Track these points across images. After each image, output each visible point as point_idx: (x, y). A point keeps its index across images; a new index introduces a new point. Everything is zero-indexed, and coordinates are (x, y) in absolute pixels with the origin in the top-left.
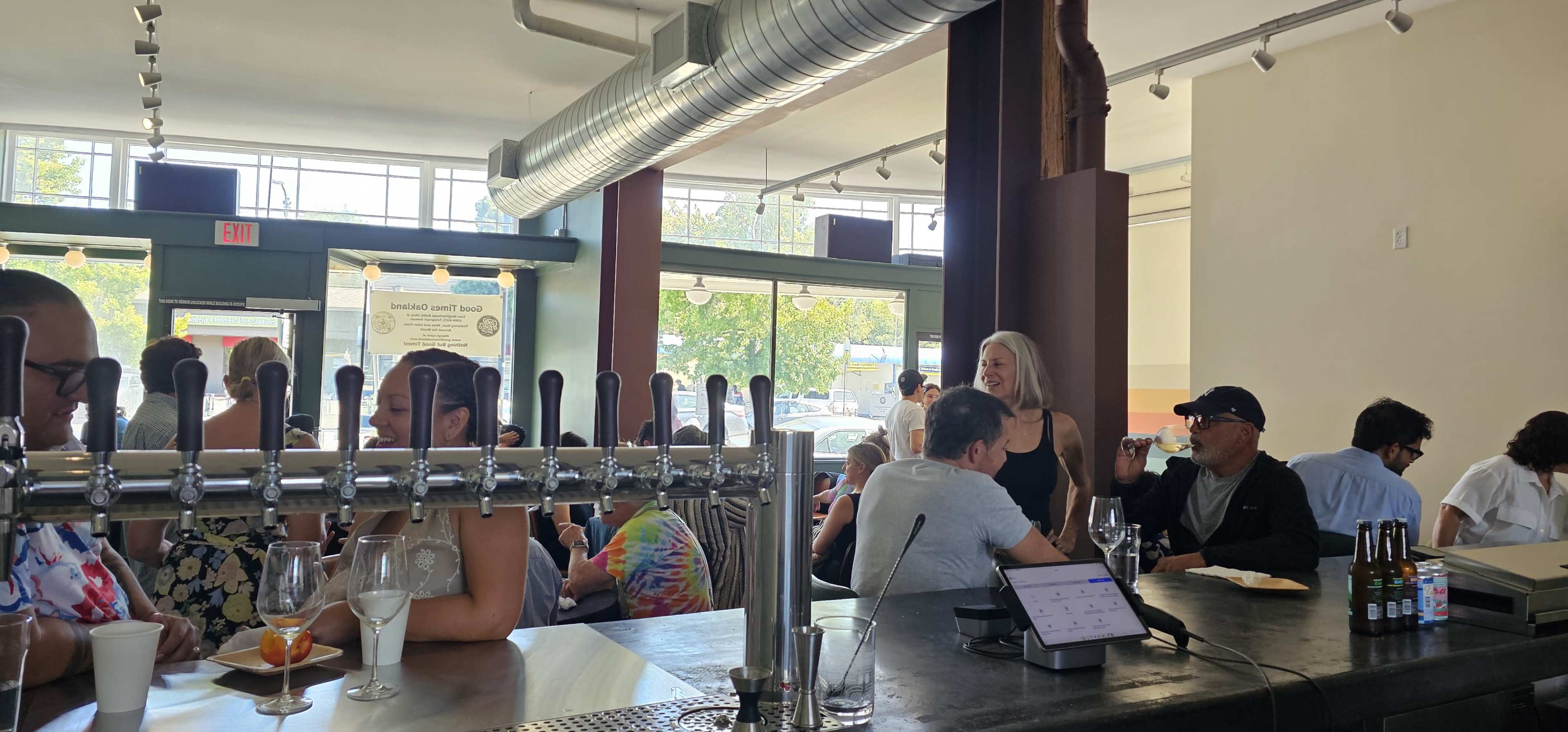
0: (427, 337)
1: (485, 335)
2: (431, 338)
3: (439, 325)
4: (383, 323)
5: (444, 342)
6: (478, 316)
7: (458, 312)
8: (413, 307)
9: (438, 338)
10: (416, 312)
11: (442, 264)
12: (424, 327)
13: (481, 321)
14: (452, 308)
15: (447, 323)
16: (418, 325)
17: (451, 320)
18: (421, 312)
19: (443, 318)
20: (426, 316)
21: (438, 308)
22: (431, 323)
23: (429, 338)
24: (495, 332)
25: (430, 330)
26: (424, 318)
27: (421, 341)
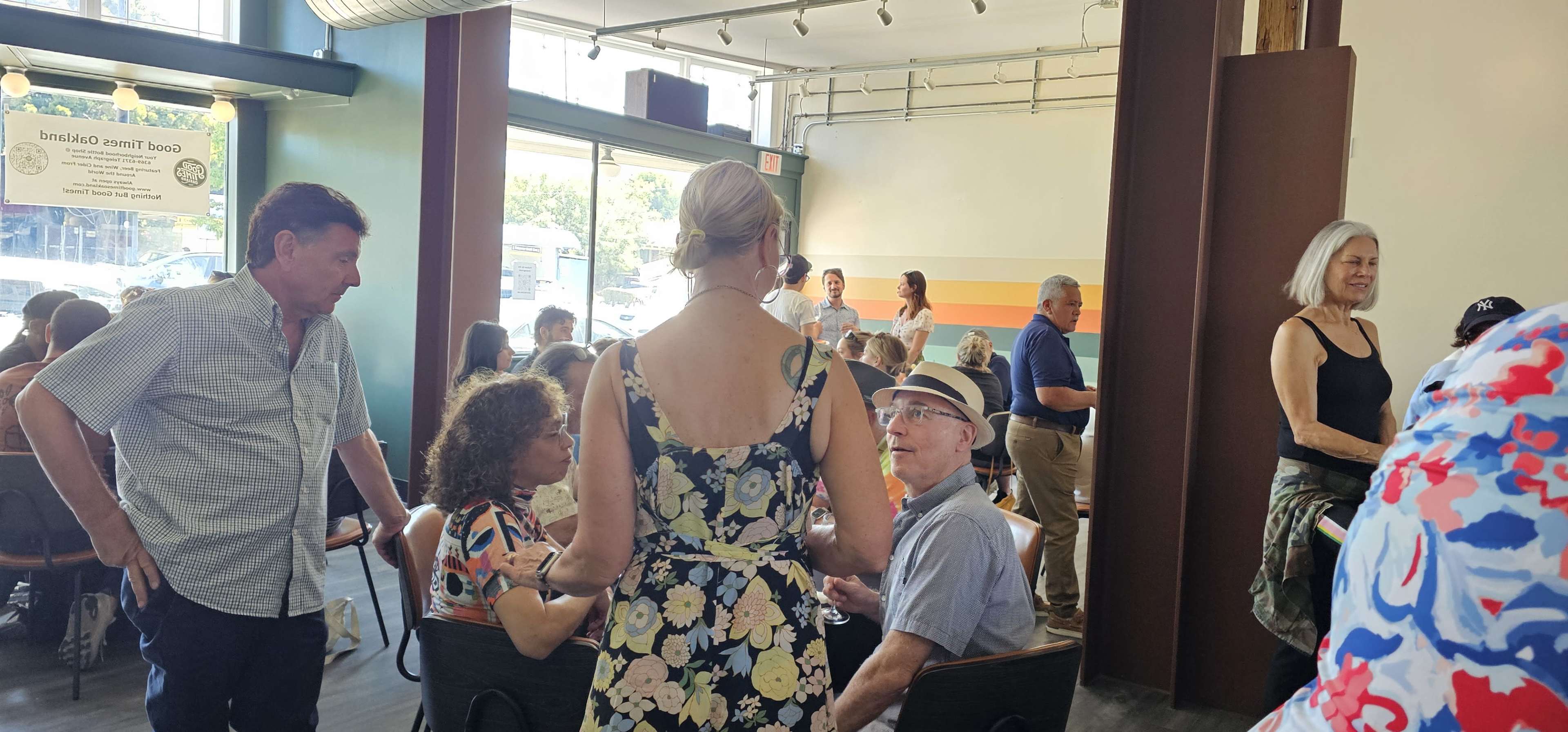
0: (99, 183)
1: (187, 185)
2: (105, 184)
3: (116, 168)
4: (29, 159)
5: (126, 191)
6: (175, 158)
7: (145, 150)
8: (76, 139)
9: (116, 185)
10: (79, 146)
11: (128, 81)
13: (180, 165)
14: (137, 144)
15: (129, 165)
16: (85, 165)
17: (134, 161)
18: (88, 147)
19: (122, 158)
20: (94, 153)
21: (116, 143)
22: (104, 163)
23: (102, 184)
24: (201, 182)
25: (102, 173)
26: (93, 156)
27: (91, 189)
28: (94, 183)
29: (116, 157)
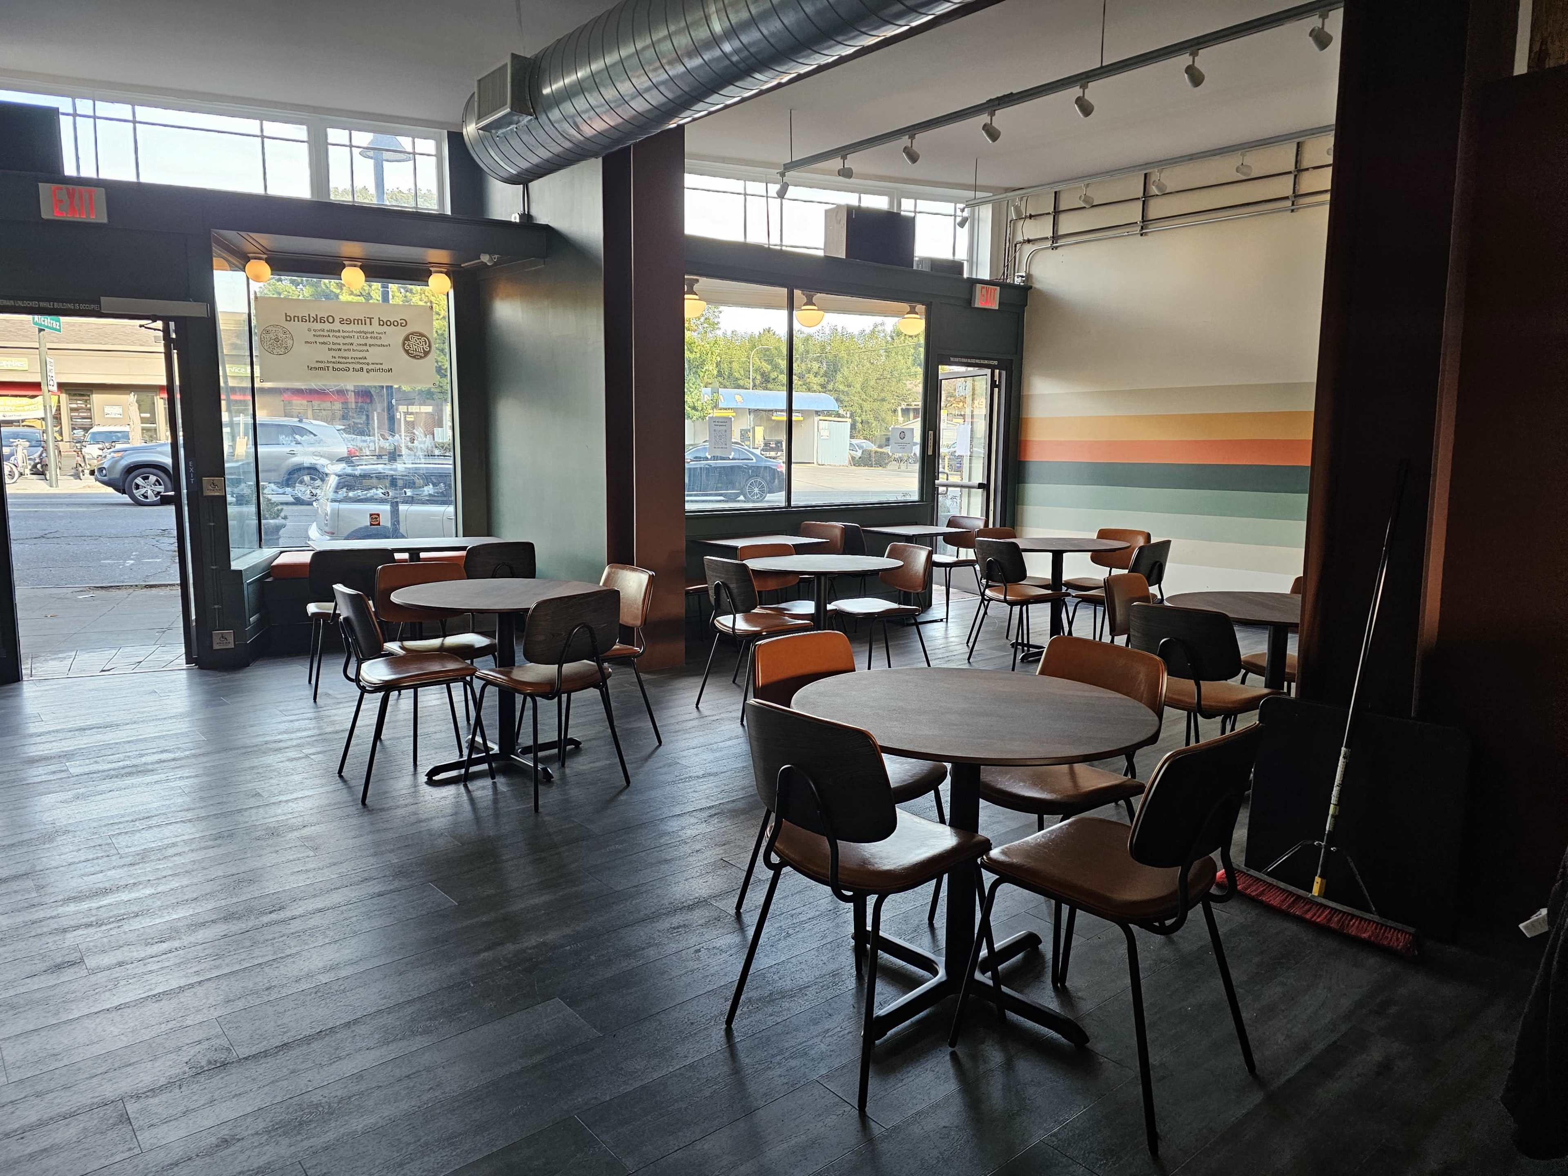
0: (338, 360)
1: (414, 357)
2: (343, 360)
3: (352, 344)
4: (277, 340)
5: (361, 366)
6: (403, 332)
7: (375, 327)
8: (316, 320)
9: (353, 360)
10: (319, 326)
11: (354, 259)
12: (331, 346)
13: (407, 339)
14: (368, 321)
16: (324, 343)
17: (367, 338)
18: (327, 326)
19: (356, 335)
20: (334, 331)
21: (349, 322)
22: (341, 340)
23: (341, 360)
24: (426, 353)
25: (340, 350)
26: (331, 334)
27: (331, 365)
28: (334, 360)
29: (351, 334)
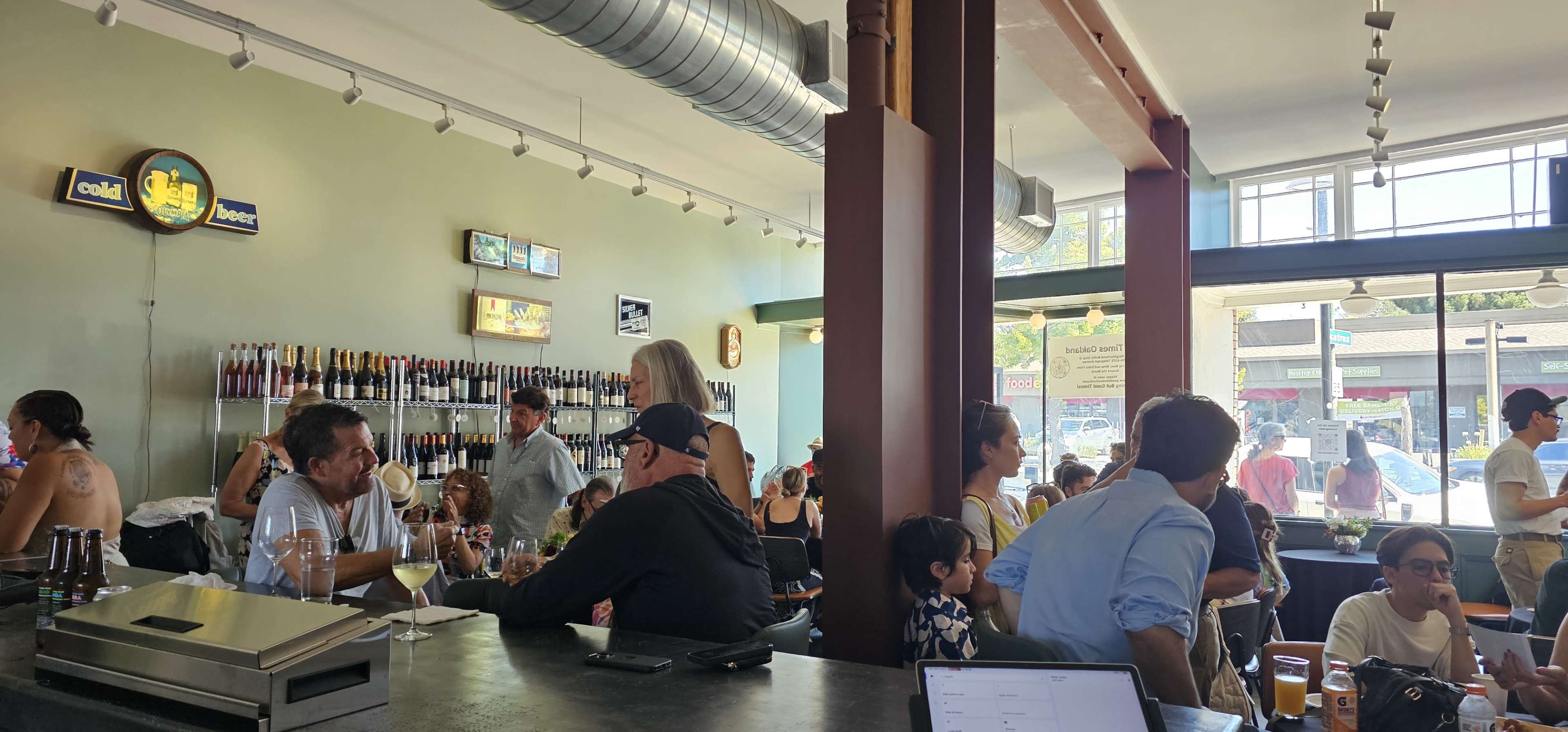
0: (1097, 379)
2: (1101, 379)
3: (1108, 366)
4: (1058, 368)
5: (1113, 383)
8: (1085, 350)
9: (1108, 379)
10: (1086, 354)
11: (1096, 304)
12: (1094, 369)
15: (1115, 364)
16: (1090, 367)
17: (1118, 361)
18: (1092, 354)
19: (1111, 359)
20: (1096, 357)
21: (1107, 349)
22: (1101, 364)
25: (1099, 371)
26: (1094, 360)
27: (1093, 384)
28: (1095, 380)
29: (1107, 359)
